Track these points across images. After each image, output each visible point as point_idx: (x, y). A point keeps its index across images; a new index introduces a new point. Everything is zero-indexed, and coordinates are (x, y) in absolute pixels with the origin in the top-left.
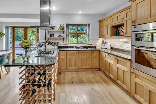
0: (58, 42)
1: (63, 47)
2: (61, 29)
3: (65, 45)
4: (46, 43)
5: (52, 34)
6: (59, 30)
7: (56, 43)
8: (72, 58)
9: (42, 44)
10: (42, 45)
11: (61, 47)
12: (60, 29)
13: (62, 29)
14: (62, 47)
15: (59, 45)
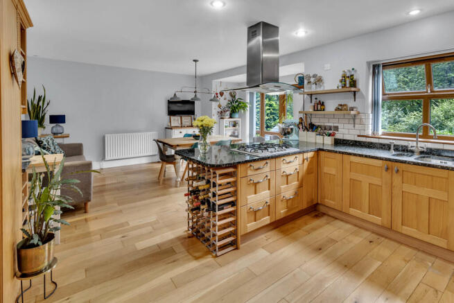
0: (335, 125)
1: (352, 141)
2: (345, 85)
3: (358, 136)
4: (301, 127)
5: (320, 101)
6: (340, 88)
7: (330, 129)
8: (361, 181)
9: (291, 127)
10: (289, 130)
11: (344, 140)
12: (343, 87)
13: (348, 85)
14: (348, 140)
15: (339, 136)
